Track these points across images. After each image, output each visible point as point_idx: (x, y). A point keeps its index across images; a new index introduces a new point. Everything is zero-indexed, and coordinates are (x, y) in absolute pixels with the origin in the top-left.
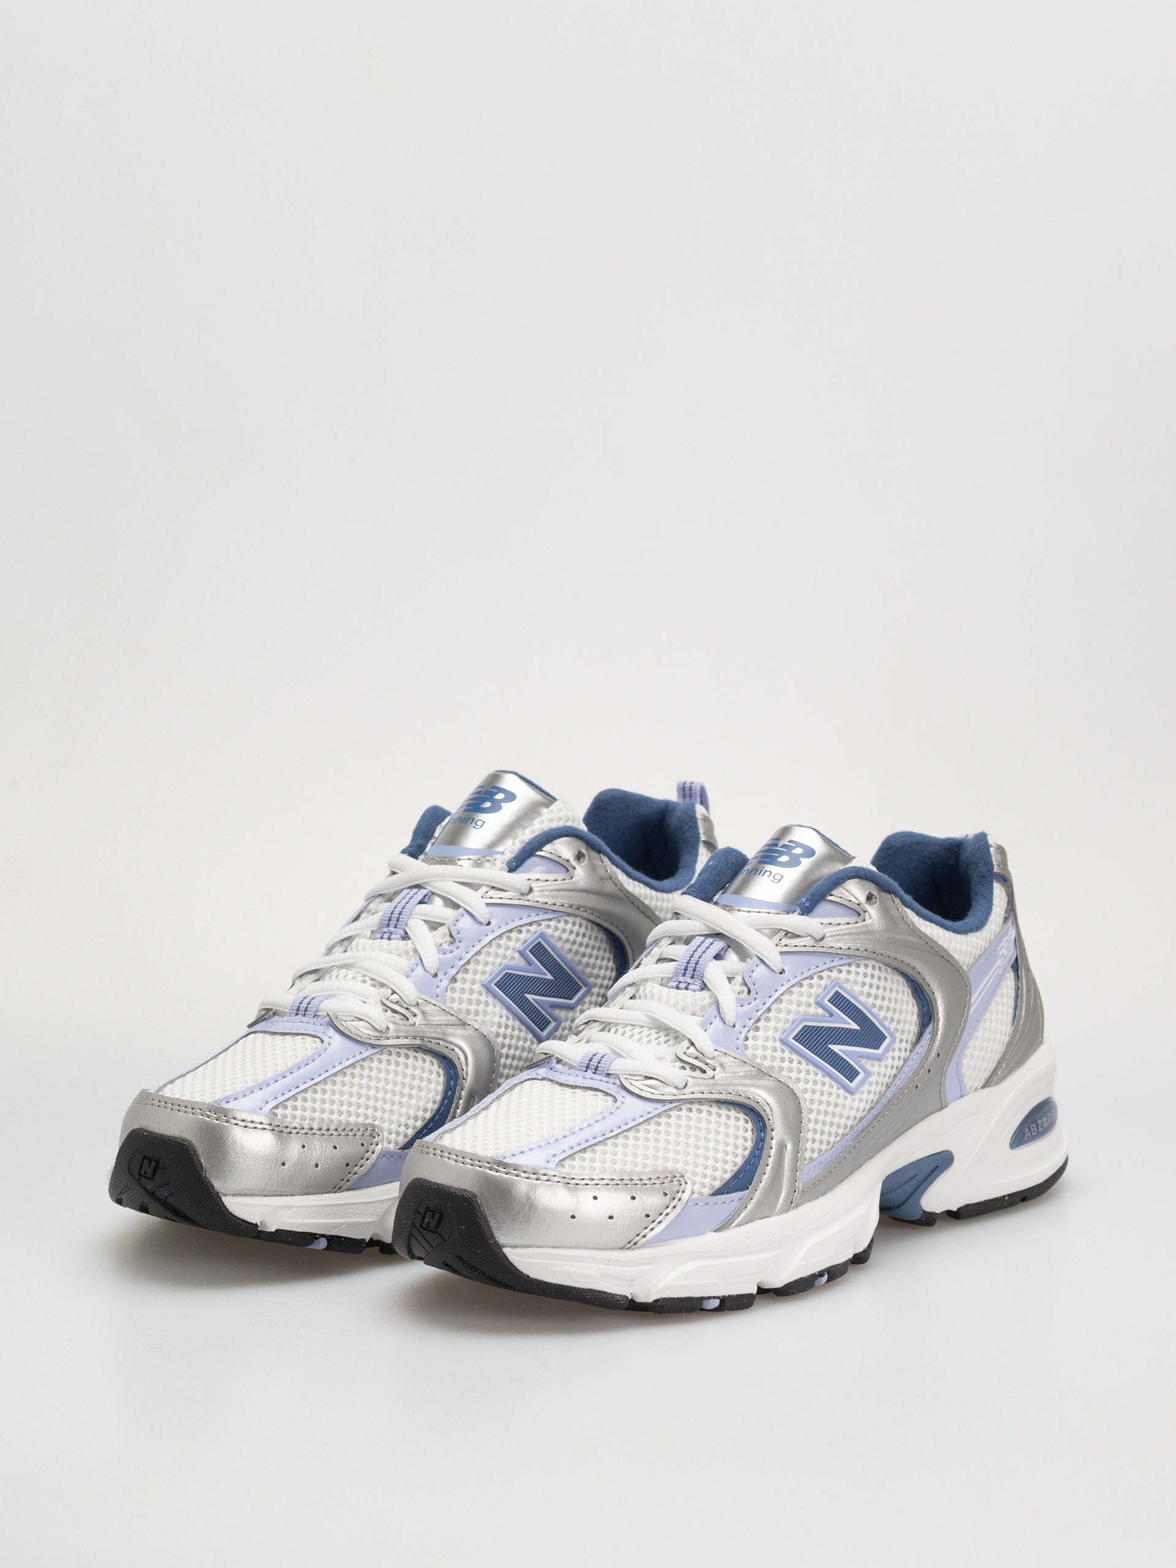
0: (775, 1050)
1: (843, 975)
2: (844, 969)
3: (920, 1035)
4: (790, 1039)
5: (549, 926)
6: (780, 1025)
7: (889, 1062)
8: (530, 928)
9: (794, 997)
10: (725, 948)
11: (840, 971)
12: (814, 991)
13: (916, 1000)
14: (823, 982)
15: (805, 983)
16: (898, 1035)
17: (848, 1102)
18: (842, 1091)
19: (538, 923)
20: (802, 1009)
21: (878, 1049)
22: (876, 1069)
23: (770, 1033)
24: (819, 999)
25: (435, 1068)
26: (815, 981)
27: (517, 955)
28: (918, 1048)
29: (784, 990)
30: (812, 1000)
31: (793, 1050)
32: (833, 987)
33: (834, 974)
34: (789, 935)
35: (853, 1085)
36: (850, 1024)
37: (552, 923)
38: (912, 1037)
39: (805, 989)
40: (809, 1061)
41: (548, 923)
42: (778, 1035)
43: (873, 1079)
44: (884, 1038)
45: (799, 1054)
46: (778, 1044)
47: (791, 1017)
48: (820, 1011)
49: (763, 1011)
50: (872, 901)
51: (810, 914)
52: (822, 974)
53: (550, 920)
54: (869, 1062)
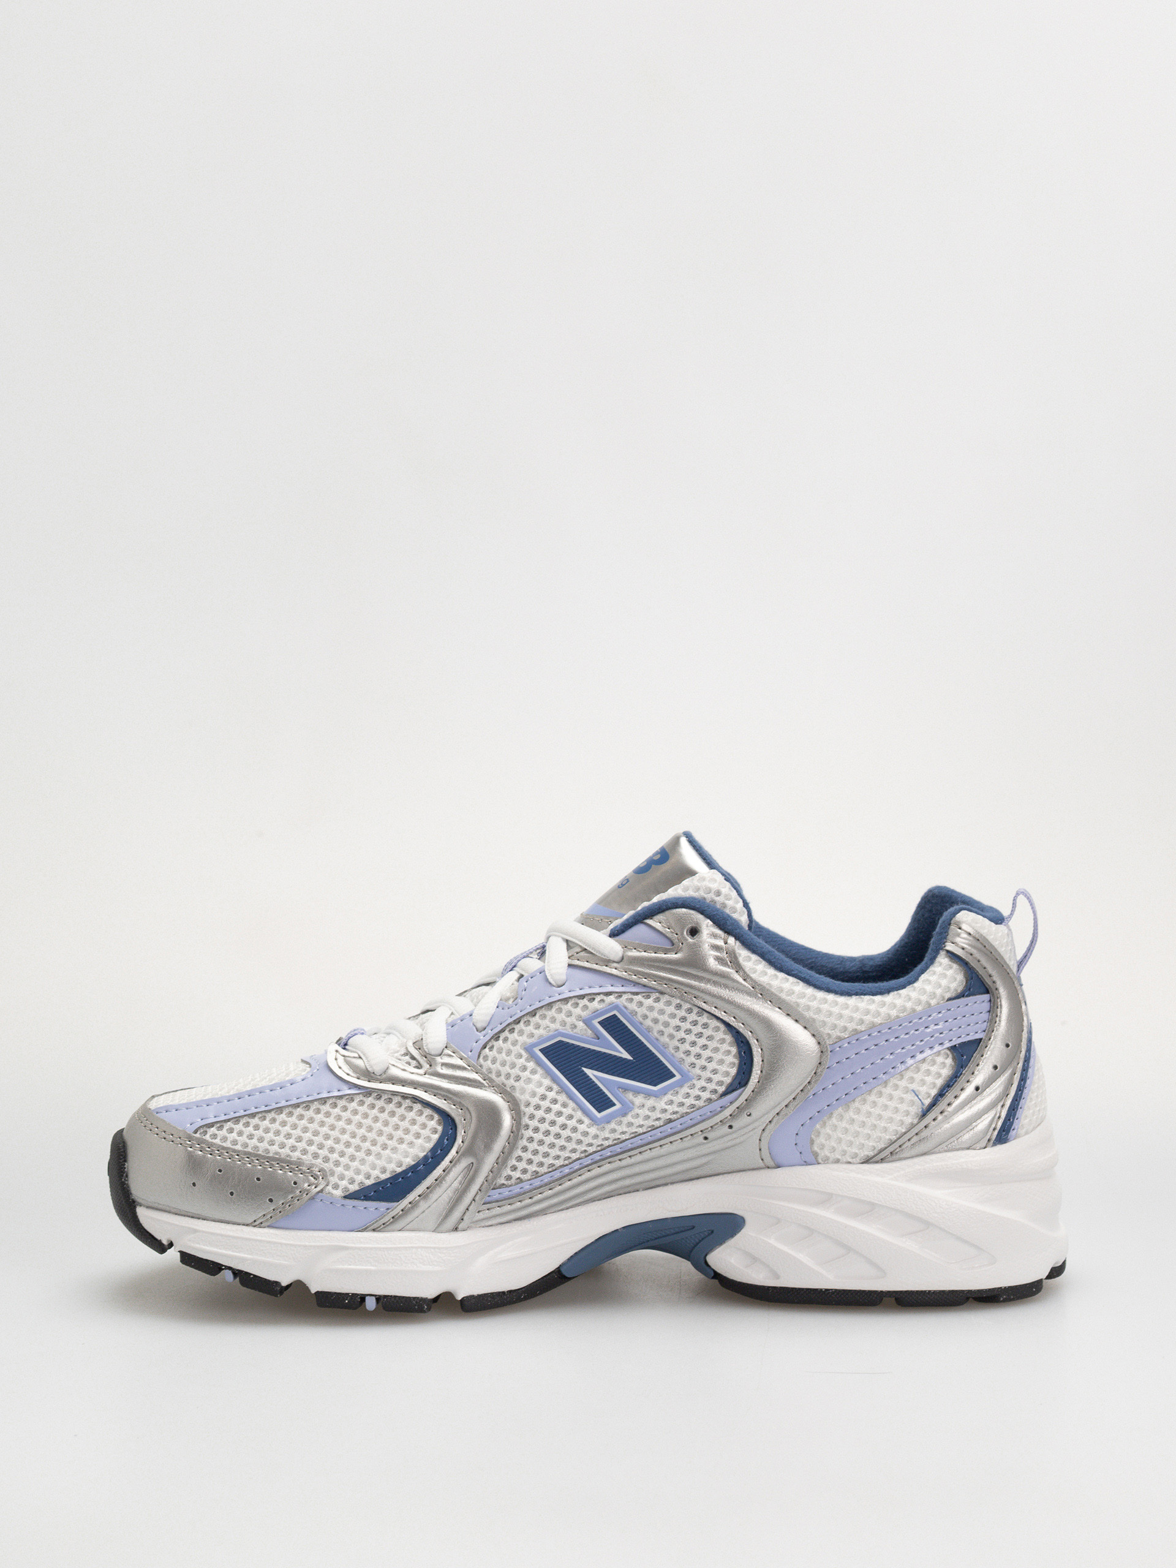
5: (631, 1000)
8: (605, 998)
19: (620, 995)
25: (433, 1124)
27: (581, 1024)
37: (639, 998)
41: (630, 996)
53: (637, 994)
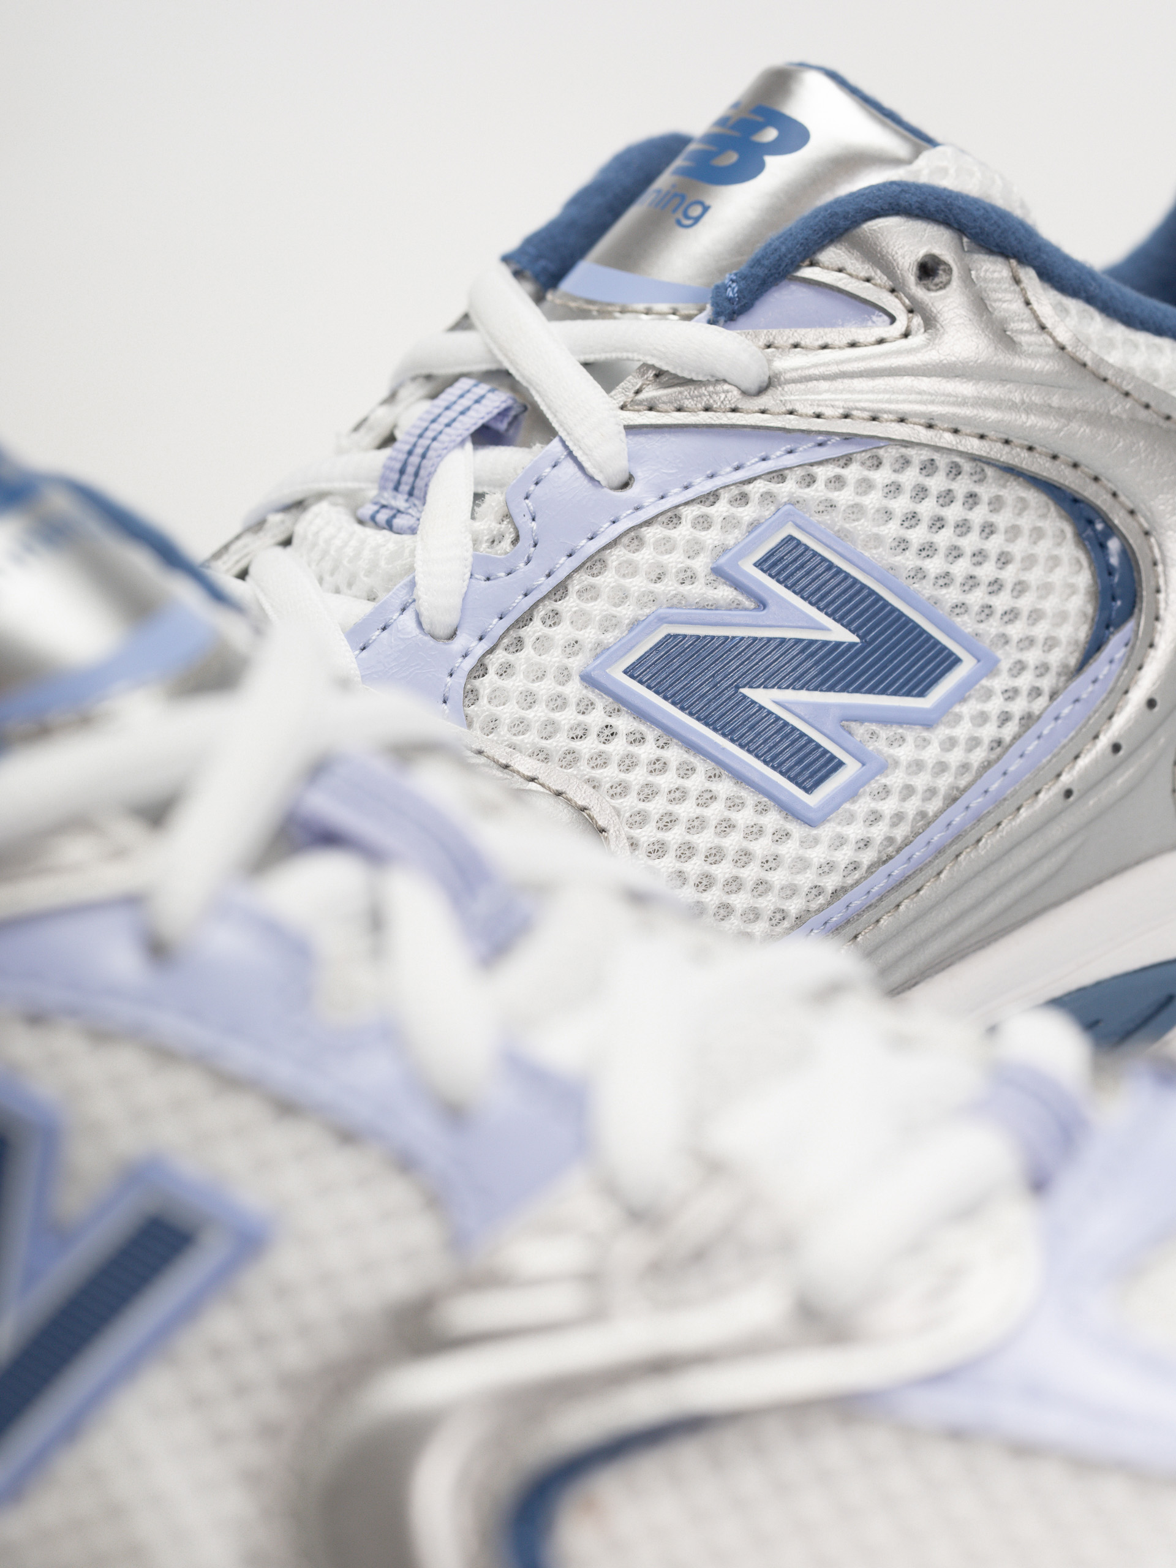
0: (559, 703)
1: (818, 491)
2: (823, 473)
3: (1094, 646)
4: (617, 674)
6: (589, 635)
7: (963, 731)
9: (645, 556)
10: (513, 413)
11: (810, 480)
12: (711, 537)
13: (1087, 552)
14: (747, 513)
15: (689, 513)
16: (1006, 658)
17: (789, 849)
18: (772, 819)
20: (669, 587)
21: (922, 694)
22: (904, 753)
23: (554, 658)
24: (722, 561)
26: (721, 509)
28: (1082, 685)
29: (616, 534)
30: (701, 564)
31: (621, 703)
32: (781, 525)
33: (788, 488)
34: (664, 379)
35: (813, 800)
36: (828, 630)
38: (1063, 655)
39: (683, 532)
40: (670, 734)
42: (576, 664)
43: (895, 779)
44: (949, 661)
45: (640, 714)
46: (574, 689)
47: (627, 612)
48: (725, 593)
49: (540, 596)
50: (937, 280)
51: (742, 320)
52: (748, 488)
54: (884, 733)
